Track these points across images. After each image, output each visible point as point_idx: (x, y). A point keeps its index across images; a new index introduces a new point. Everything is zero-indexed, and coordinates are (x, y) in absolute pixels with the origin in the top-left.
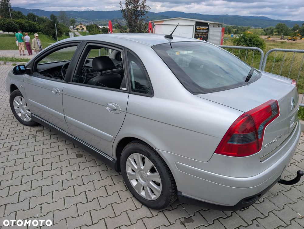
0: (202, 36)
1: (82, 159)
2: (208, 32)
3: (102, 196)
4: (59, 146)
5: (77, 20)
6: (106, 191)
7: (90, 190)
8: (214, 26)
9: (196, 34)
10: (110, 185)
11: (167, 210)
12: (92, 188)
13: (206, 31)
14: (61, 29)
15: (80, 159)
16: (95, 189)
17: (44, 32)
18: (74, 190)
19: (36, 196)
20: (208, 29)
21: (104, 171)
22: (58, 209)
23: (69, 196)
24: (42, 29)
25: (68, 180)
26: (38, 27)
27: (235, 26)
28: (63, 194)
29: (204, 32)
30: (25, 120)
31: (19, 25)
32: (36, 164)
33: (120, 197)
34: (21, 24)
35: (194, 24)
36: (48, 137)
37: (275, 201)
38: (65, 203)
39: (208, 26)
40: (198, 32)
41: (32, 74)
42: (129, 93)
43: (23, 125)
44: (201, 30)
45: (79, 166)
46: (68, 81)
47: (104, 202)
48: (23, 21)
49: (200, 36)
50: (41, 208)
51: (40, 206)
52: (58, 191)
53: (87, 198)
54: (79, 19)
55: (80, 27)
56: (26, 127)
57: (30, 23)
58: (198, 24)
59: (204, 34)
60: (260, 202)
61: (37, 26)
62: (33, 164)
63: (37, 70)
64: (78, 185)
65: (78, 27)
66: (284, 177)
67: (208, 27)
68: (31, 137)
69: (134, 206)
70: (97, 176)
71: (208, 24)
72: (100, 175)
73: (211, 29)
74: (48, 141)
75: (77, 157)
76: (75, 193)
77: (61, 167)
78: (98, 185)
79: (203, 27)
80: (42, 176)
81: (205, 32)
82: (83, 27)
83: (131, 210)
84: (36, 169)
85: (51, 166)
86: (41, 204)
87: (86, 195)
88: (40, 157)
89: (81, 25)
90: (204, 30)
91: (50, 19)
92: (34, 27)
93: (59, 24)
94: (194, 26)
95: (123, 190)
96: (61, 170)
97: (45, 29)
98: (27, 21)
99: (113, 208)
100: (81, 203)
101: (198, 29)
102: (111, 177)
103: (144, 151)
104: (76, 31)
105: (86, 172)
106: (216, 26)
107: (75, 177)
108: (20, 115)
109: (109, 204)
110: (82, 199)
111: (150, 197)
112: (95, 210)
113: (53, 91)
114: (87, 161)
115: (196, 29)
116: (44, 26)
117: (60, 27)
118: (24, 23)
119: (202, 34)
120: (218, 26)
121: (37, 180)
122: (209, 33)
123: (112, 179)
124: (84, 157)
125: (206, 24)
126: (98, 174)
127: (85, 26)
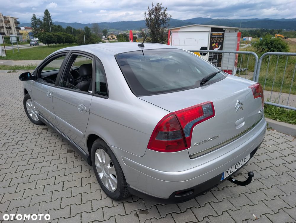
0: (218, 41)
1: (71, 154)
2: (223, 37)
3: (76, 186)
4: (56, 143)
5: (109, 30)
6: (81, 182)
7: (68, 181)
8: (230, 31)
9: (212, 39)
10: (87, 178)
11: (127, 202)
12: (70, 179)
13: (221, 36)
14: (94, 40)
15: (70, 154)
16: (73, 180)
17: (79, 43)
18: (55, 180)
19: (23, 183)
20: (223, 34)
21: (86, 165)
22: (37, 195)
23: (50, 185)
24: (77, 40)
25: (53, 171)
26: (73, 39)
27: (265, 29)
28: (45, 182)
29: (219, 38)
30: (35, 119)
31: (57, 37)
32: (33, 156)
33: (91, 188)
34: (59, 36)
35: (210, 30)
36: (50, 135)
37: (234, 201)
38: (44, 190)
39: (224, 31)
40: (214, 38)
41: (37, 80)
42: (93, 95)
43: (34, 124)
44: (216, 35)
45: (67, 160)
46: (57, 85)
47: (76, 191)
48: (60, 34)
49: (215, 41)
50: (24, 192)
51: (24, 190)
52: (42, 180)
53: (63, 187)
54: (110, 30)
55: (111, 37)
56: (35, 125)
57: (66, 35)
58: (213, 30)
59: (219, 39)
60: (219, 202)
61: (72, 37)
62: (30, 157)
63: (40, 77)
64: (60, 176)
65: (109, 37)
66: (254, 180)
67: (223, 33)
68: (36, 134)
69: (100, 196)
70: (78, 169)
71: (224, 29)
72: (81, 168)
73: (226, 34)
74: (49, 138)
75: (68, 152)
76: (55, 182)
77: (51, 160)
78: (76, 176)
79: (218, 33)
80: (34, 167)
81: (221, 38)
82: (114, 37)
83: (96, 199)
84: (31, 161)
85: (44, 159)
86: (25, 190)
87: (63, 185)
88: (37, 151)
89: (112, 35)
90: (220, 35)
91: (84, 31)
92: (70, 38)
93: (92, 35)
94: (209, 32)
95: (96, 183)
96: (51, 163)
97: (80, 40)
98: (64, 33)
99: (81, 197)
100: (57, 190)
101: (213, 34)
102: (90, 171)
103: (103, 146)
104: (107, 40)
105: (71, 165)
106: (233, 31)
107: (60, 169)
108: (31, 115)
109: (80, 194)
110: (59, 187)
111: (111, 189)
112: (66, 197)
113: (47, 95)
114: (74, 156)
115: (211, 34)
116: (79, 38)
117: (92, 37)
118: (61, 35)
119: (218, 40)
120: (235, 31)
121: (29, 170)
122: (225, 38)
123: (90, 172)
124: (73, 152)
125: (221, 30)
126: (80, 167)
127: (115, 35)
